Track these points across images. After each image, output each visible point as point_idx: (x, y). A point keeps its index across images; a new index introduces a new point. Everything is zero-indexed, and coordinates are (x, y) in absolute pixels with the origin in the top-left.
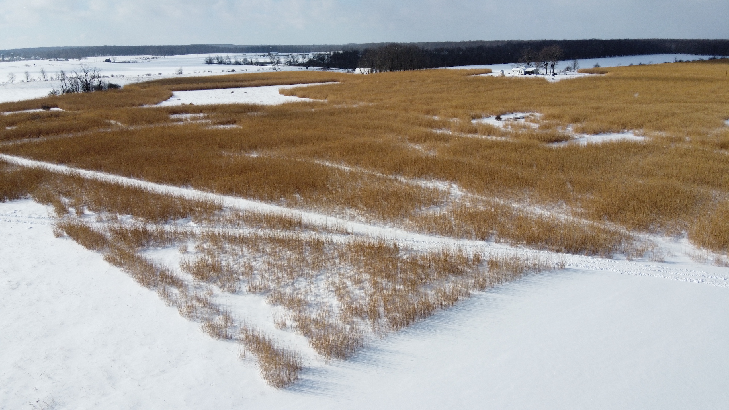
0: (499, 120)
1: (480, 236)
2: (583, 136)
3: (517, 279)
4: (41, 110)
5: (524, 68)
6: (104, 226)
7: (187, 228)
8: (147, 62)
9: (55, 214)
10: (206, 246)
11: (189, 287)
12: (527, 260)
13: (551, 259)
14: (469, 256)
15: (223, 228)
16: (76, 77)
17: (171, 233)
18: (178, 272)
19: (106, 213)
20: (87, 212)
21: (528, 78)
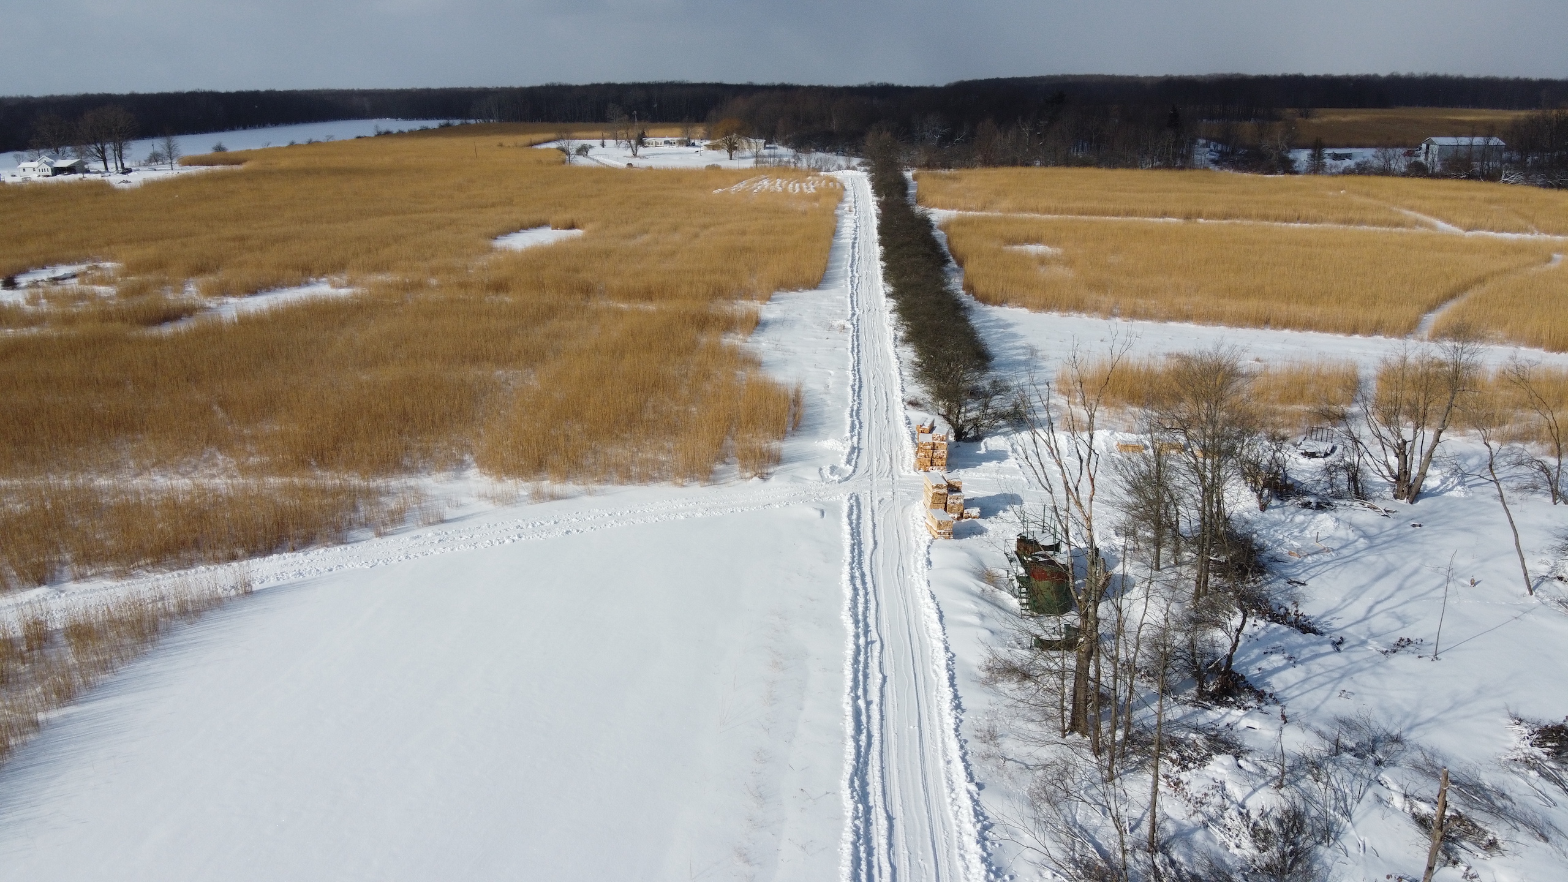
0: (13, 289)
1: (30, 576)
2: (225, 301)
3: (149, 648)
5: (49, 160)
12: (162, 598)
13: (217, 582)
14: (14, 633)
21: (63, 182)
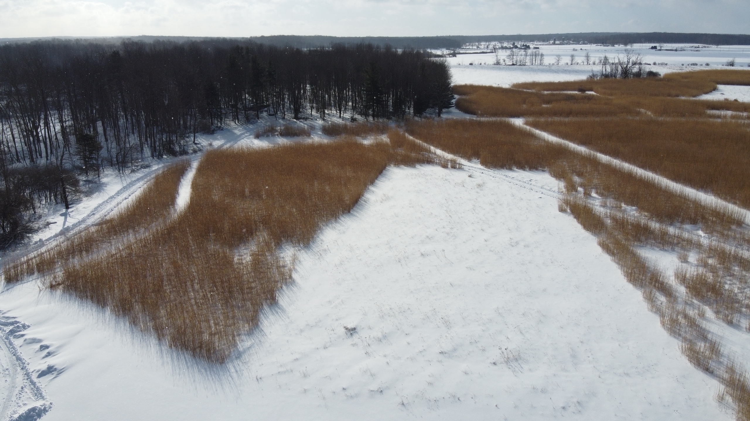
4: (576, 92)
6: (607, 212)
7: (694, 236)
9: (564, 190)
10: (710, 261)
11: (680, 300)
15: (737, 247)
16: (617, 63)
17: (675, 236)
18: (672, 280)
19: (612, 200)
20: (594, 194)
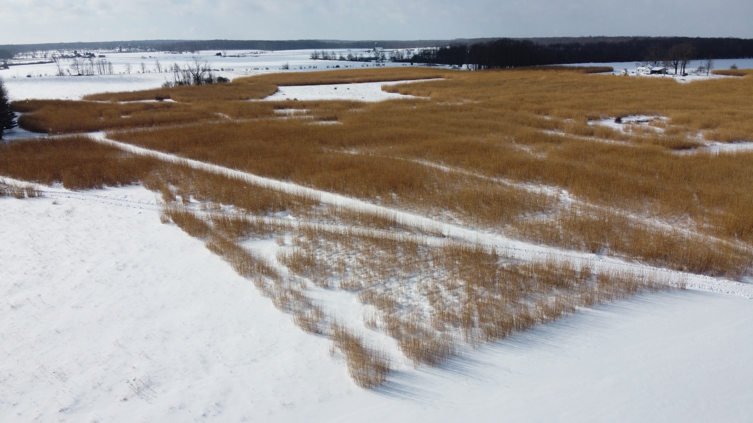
0: (619, 123)
1: (590, 248)
2: (715, 143)
3: (630, 297)
4: (154, 101)
5: (651, 67)
6: (208, 215)
7: (285, 221)
8: (256, 56)
9: (162, 201)
10: (302, 239)
11: (284, 279)
12: (643, 277)
13: (670, 278)
14: (577, 269)
15: (319, 223)
16: (188, 70)
17: (270, 224)
18: (275, 264)
19: (210, 202)
20: (192, 200)
21: (654, 78)
